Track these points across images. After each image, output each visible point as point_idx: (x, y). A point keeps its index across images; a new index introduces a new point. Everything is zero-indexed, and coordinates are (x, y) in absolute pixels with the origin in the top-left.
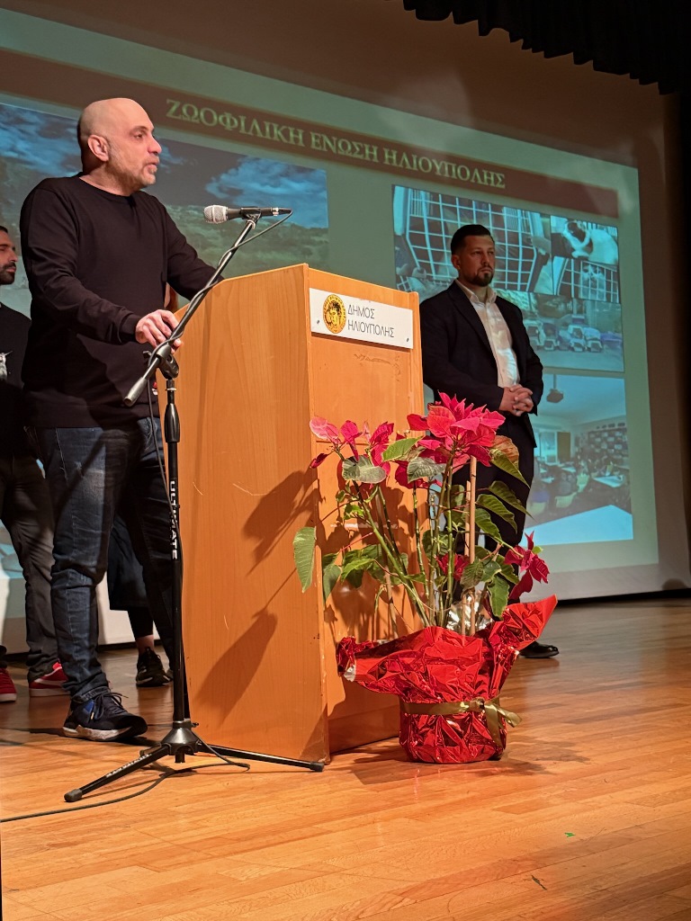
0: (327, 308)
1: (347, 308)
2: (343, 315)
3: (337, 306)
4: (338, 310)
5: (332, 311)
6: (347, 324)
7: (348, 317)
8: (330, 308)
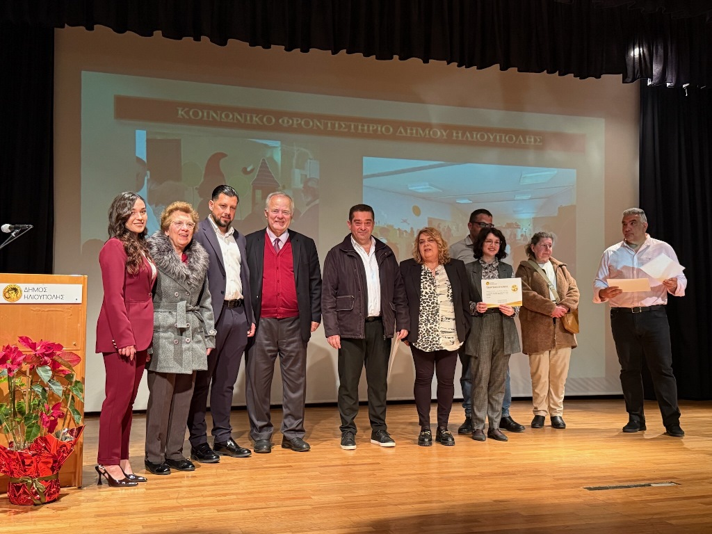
0: (7, 290)
1: (23, 290)
2: (19, 293)
3: (15, 290)
6: (23, 297)
7: (23, 293)
8: (9, 291)
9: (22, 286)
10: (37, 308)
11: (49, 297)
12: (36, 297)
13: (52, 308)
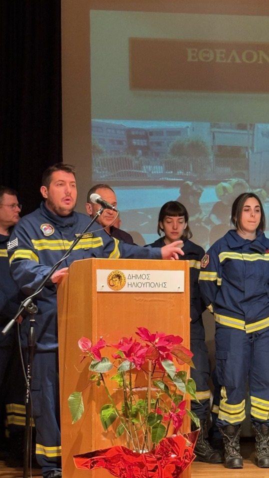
0: (111, 278)
1: (127, 277)
2: (123, 280)
3: (119, 276)
4: (119, 278)
5: (114, 279)
6: (126, 284)
7: (127, 281)
8: (113, 278)
9: (126, 273)
10: (141, 297)
11: (152, 285)
12: (140, 285)
13: (155, 297)
